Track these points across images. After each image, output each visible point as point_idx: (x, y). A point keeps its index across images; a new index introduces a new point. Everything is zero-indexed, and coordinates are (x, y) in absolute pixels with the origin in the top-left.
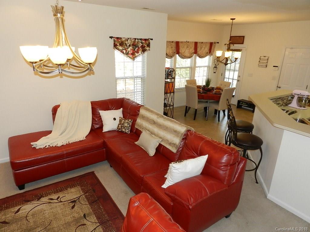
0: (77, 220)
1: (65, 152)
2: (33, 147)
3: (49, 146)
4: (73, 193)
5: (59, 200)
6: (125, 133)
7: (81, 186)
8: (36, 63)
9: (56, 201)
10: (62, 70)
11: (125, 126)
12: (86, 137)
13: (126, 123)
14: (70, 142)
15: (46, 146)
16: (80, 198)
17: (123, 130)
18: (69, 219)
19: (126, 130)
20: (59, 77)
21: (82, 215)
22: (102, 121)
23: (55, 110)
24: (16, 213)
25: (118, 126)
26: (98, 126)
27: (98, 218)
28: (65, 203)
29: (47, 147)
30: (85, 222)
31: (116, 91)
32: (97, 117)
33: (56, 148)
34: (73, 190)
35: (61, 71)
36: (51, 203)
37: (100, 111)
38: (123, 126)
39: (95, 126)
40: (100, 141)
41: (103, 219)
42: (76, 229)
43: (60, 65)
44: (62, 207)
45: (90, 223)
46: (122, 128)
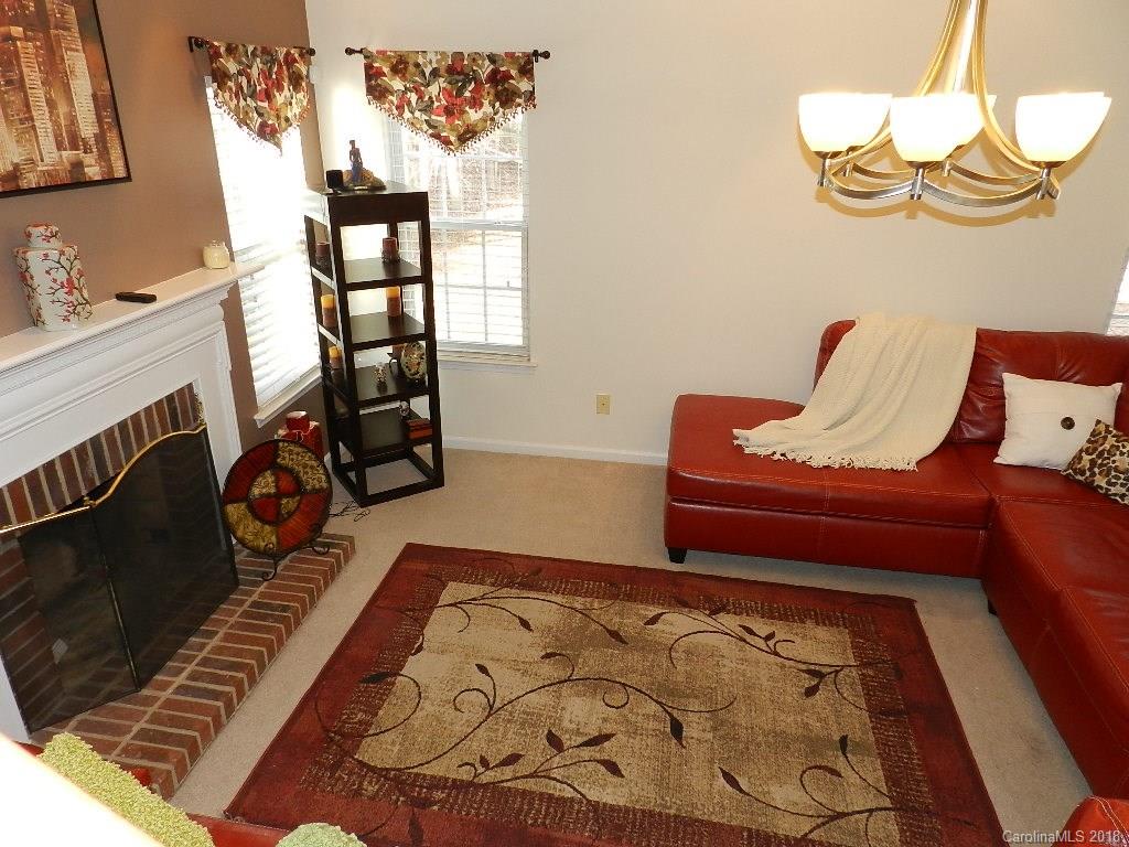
0: (814, 744)
1: (829, 494)
2: (736, 442)
3: (782, 455)
4: (821, 645)
5: (771, 643)
6: (1107, 495)
7: (854, 634)
8: (835, 155)
9: (761, 644)
10: (925, 186)
11: (1116, 469)
12: (921, 460)
13: (1122, 454)
14: (857, 464)
15: (775, 453)
16: (841, 675)
17: (1101, 481)
18: (788, 722)
19: (1114, 484)
20: (903, 213)
21: (837, 738)
22: (1003, 418)
23: (833, 337)
24: (647, 623)
25: (1078, 458)
26: (979, 433)
27: (892, 780)
28: (787, 663)
29: (777, 457)
30: (840, 764)
31: (1113, 303)
32: (986, 397)
33: (804, 468)
34: (822, 632)
35: (918, 191)
36: (745, 641)
37: (1008, 378)
38: (1101, 465)
39: (968, 430)
40: (973, 495)
41: (908, 794)
42: (804, 772)
43: (924, 165)
44: (776, 672)
45: (858, 780)
46: (1096, 470)
